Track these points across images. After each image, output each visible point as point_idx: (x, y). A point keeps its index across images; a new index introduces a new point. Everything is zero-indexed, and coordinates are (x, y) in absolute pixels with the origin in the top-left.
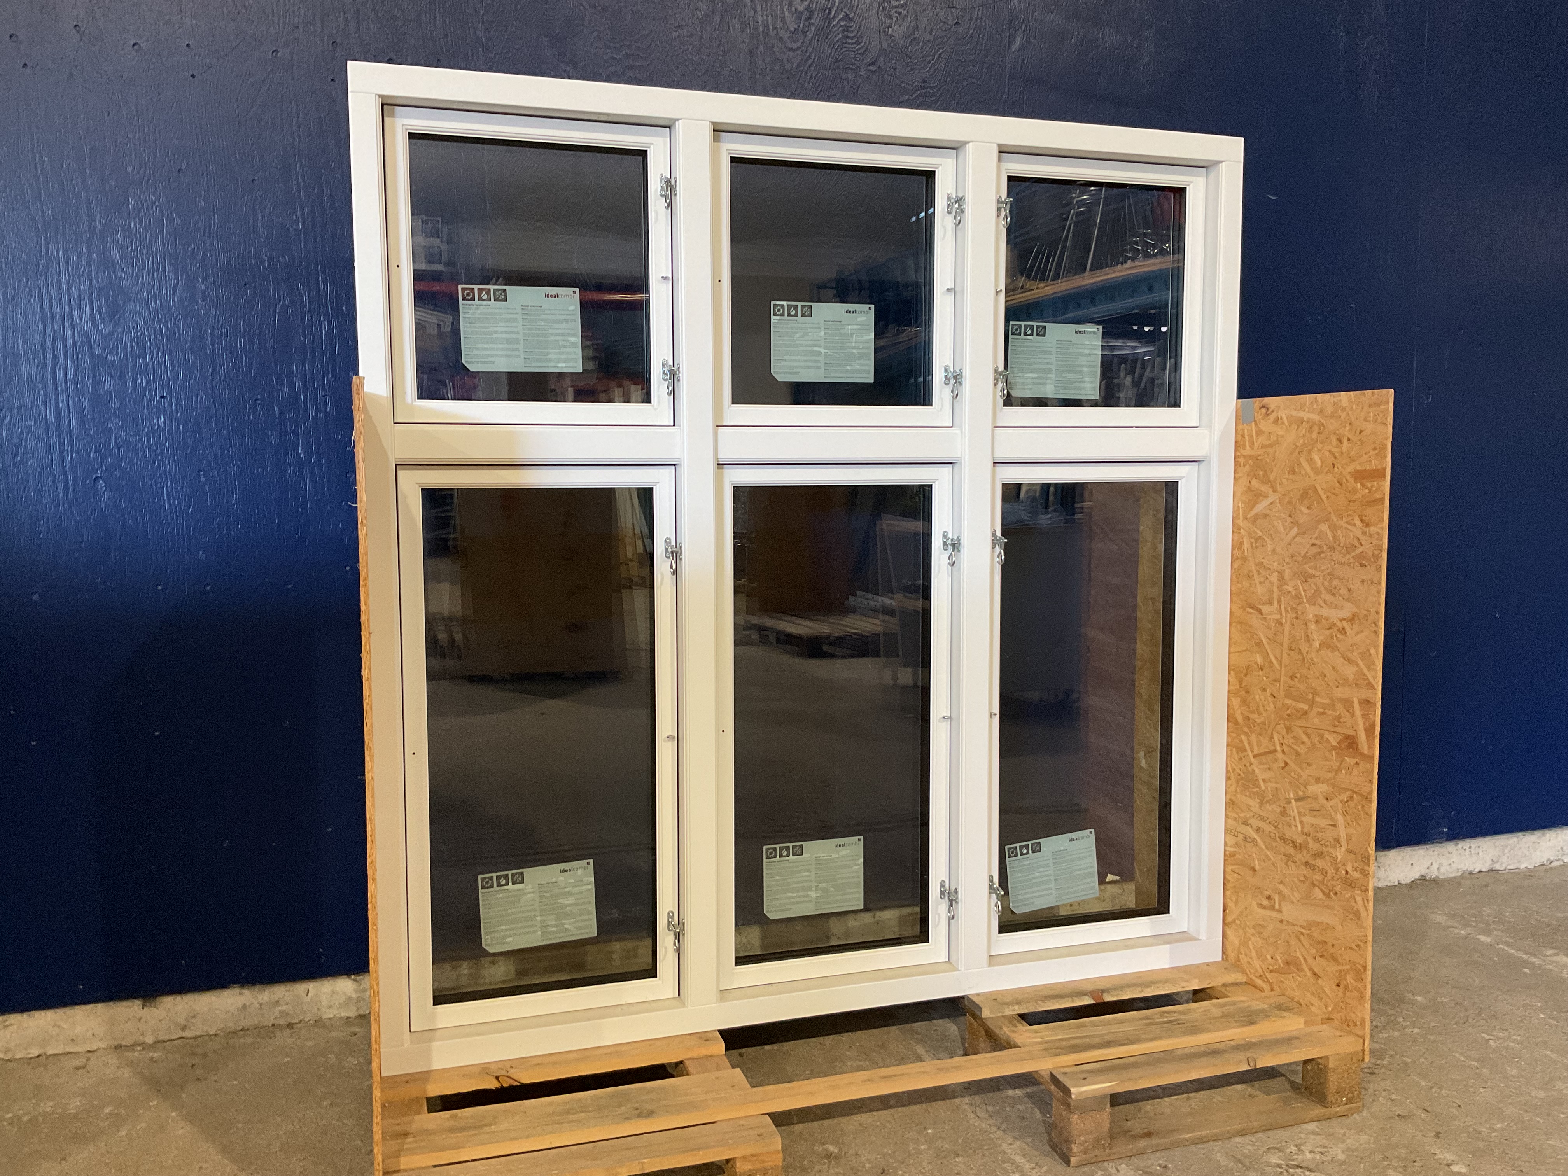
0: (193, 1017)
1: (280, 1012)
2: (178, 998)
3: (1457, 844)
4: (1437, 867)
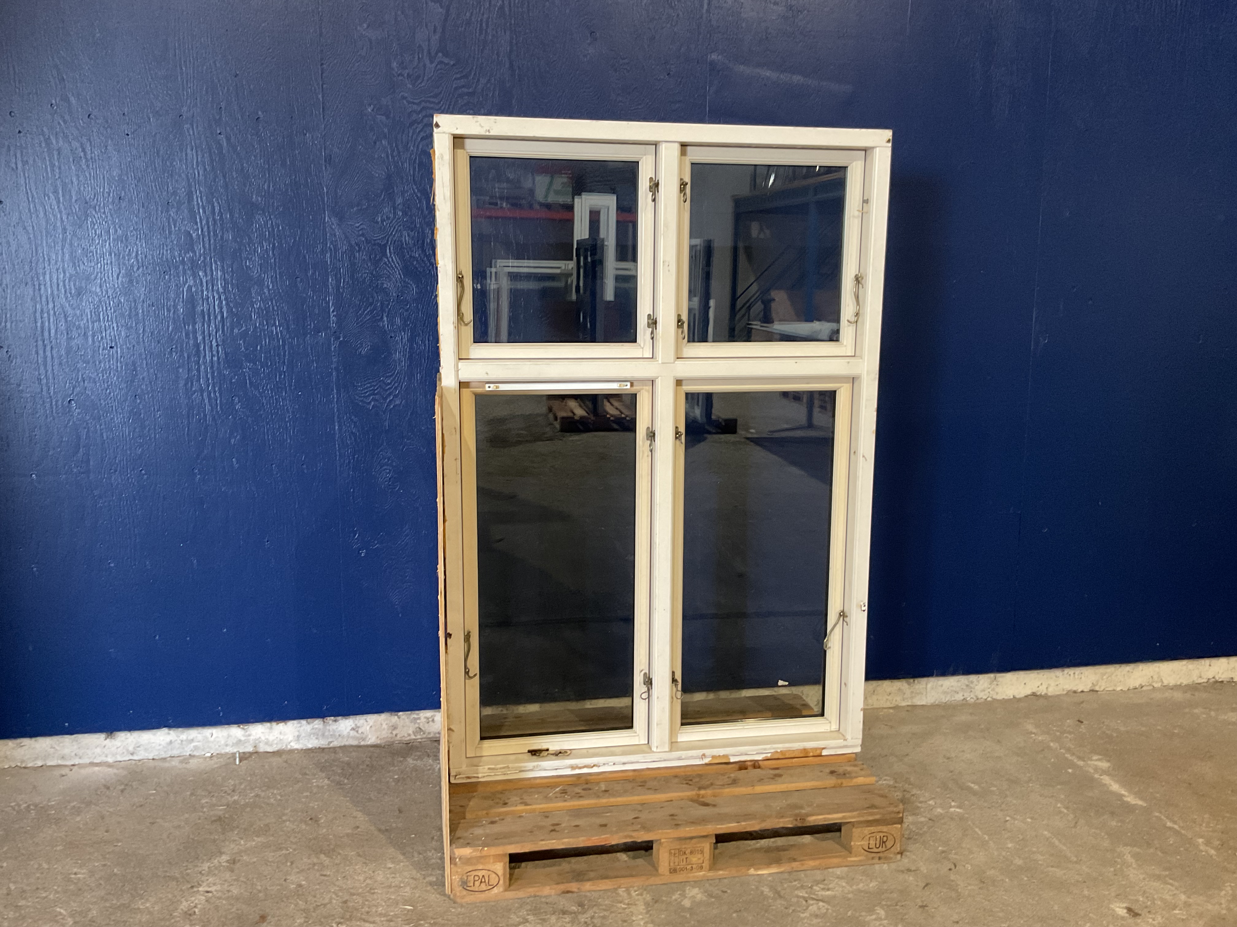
0: (139, 747)
1: (194, 746)
3: (1064, 671)
4: (1046, 687)
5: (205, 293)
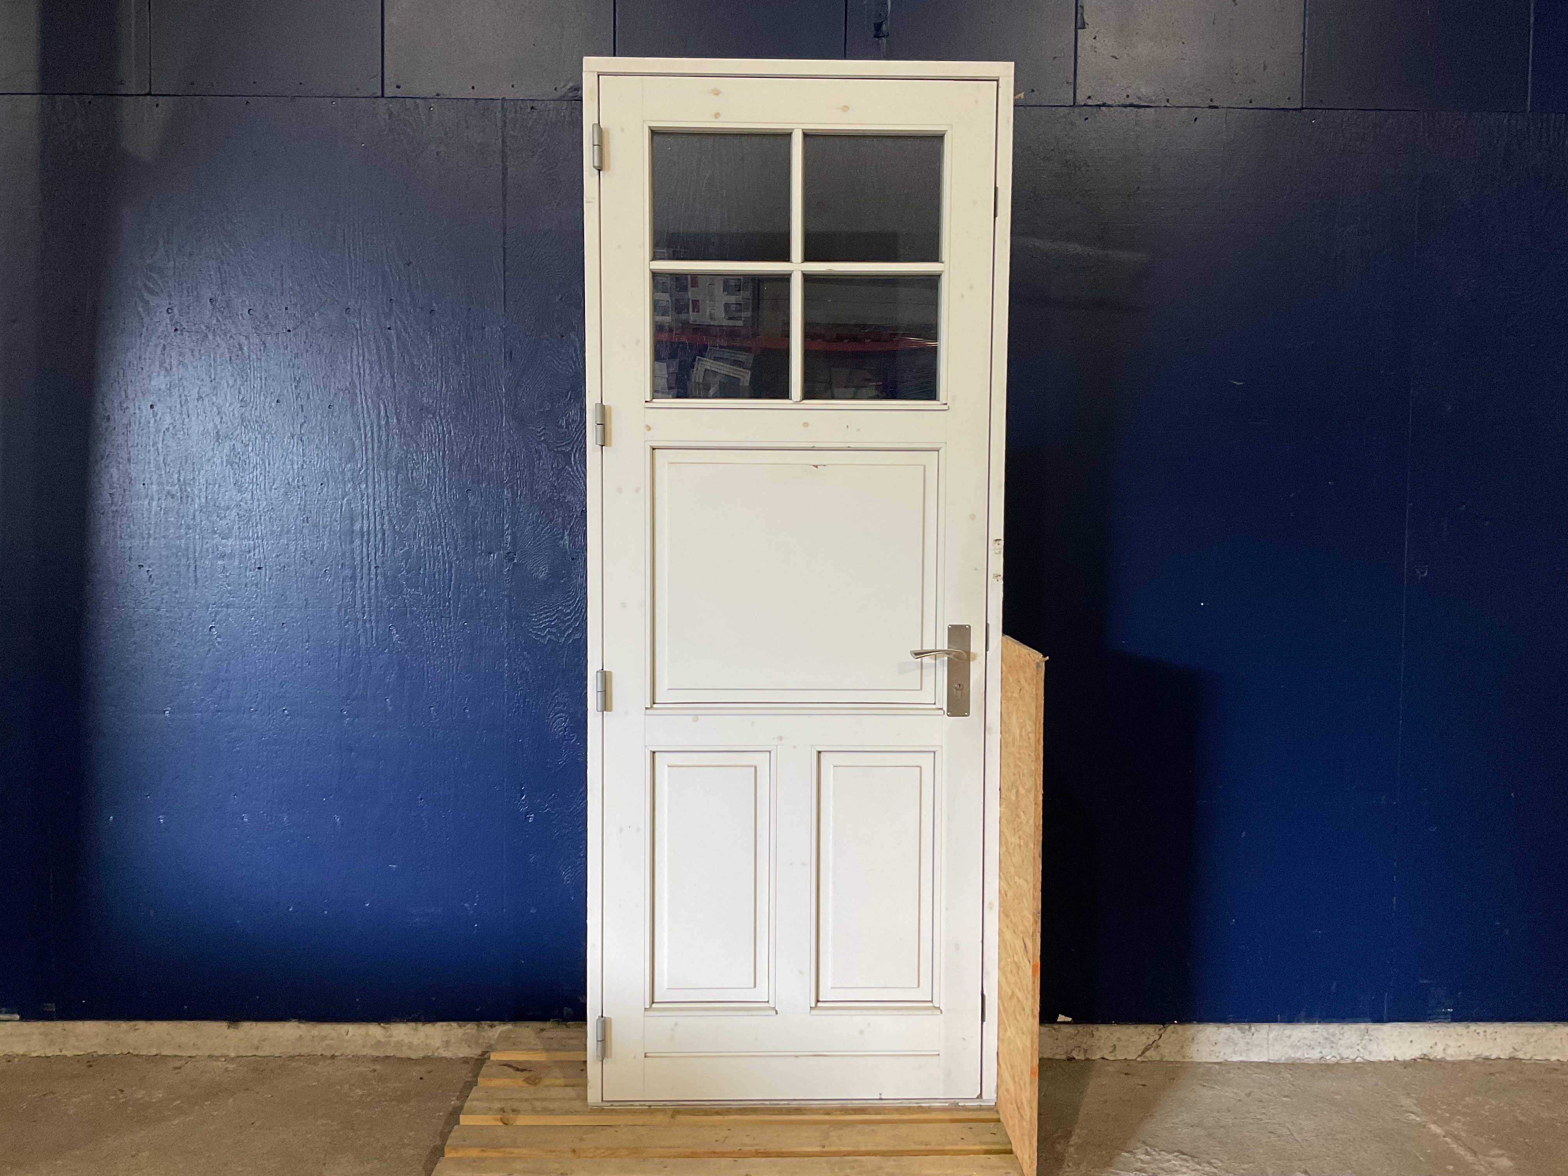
0: (263, 1040)
1: (327, 1045)
2: (254, 1024)
3: (1468, 1027)
4: (1443, 1047)
5: (366, 507)
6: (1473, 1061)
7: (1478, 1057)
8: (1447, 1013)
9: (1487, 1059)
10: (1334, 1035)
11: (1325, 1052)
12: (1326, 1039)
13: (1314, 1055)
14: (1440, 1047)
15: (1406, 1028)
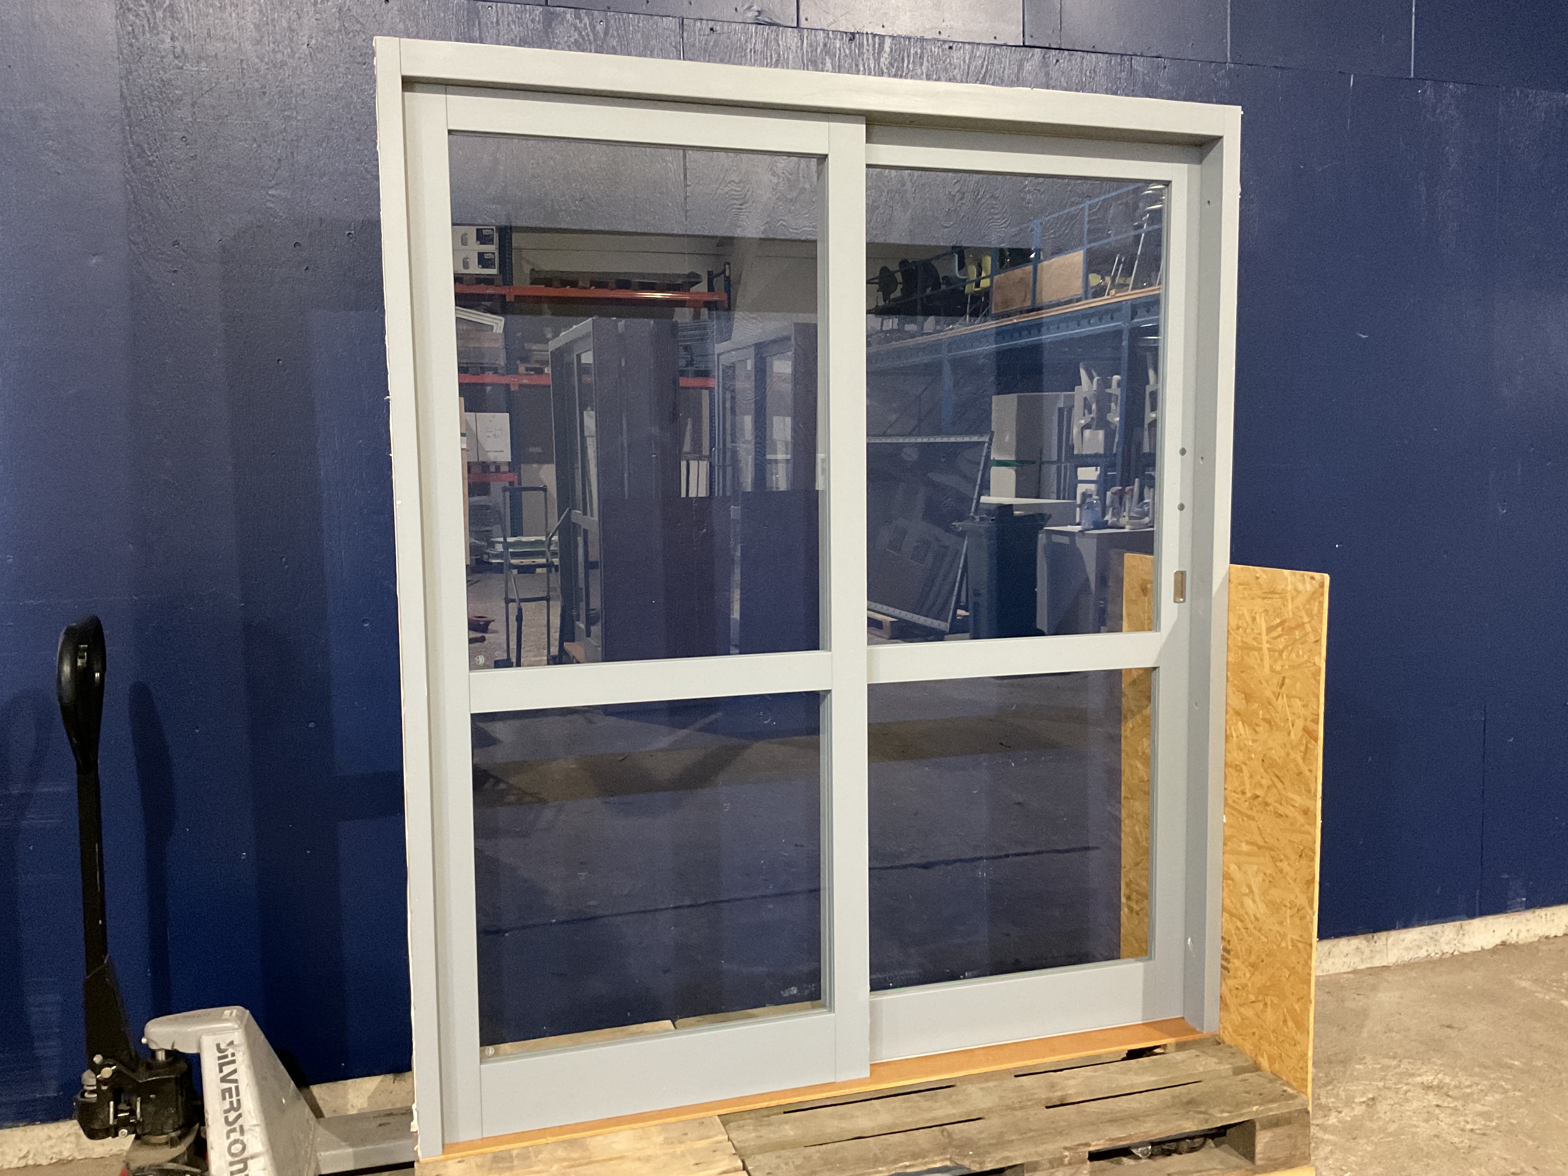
6: (1539, 941)
7: (1541, 937)
8: (1522, 902)
9: (1547, 938)
10: (1436, 933)
11: (1430, 950)
12: (1431, 938)
13: (1423, 953)
14: (1514, 934)
15: (1490, 920)
